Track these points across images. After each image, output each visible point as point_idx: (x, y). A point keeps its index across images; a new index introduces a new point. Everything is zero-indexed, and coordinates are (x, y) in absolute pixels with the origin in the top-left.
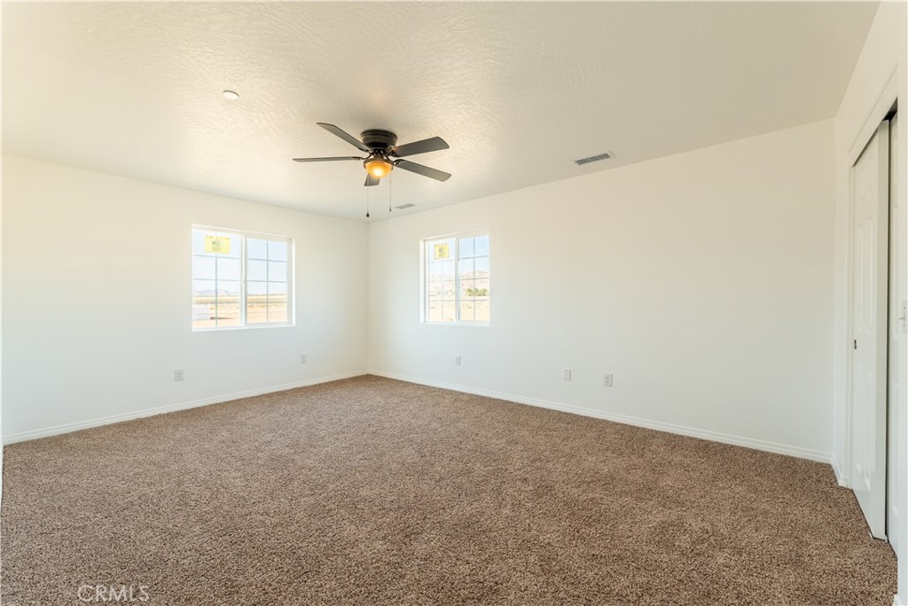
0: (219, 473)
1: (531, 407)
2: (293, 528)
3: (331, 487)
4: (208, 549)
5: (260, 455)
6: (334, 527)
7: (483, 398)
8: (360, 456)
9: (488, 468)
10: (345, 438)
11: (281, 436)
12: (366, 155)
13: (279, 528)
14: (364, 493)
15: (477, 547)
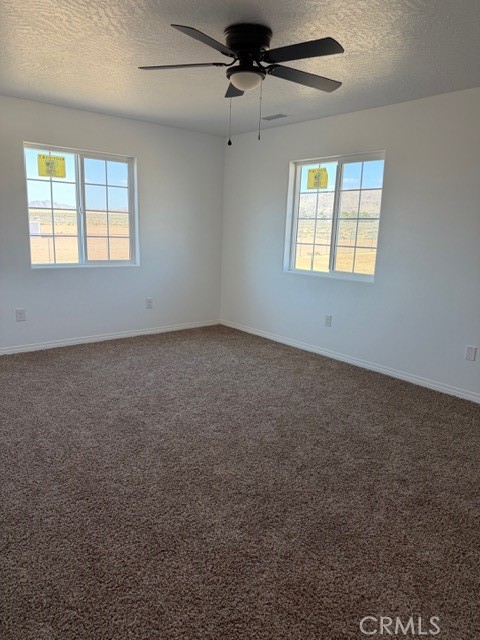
0: (69, 430)
1: (418, 387)
2: (147, 501)
3: (184, 459)
4: (67, 510)
5: (109, 413)
6: (188, 506)
7: (356, 369)
8: (213, 427)
9: (360, 460)
10: (197, 403)
11: (129, 393)
12: (229, 60)
13: (133, 500)
14: (219, 471)
15: (343, 553)
